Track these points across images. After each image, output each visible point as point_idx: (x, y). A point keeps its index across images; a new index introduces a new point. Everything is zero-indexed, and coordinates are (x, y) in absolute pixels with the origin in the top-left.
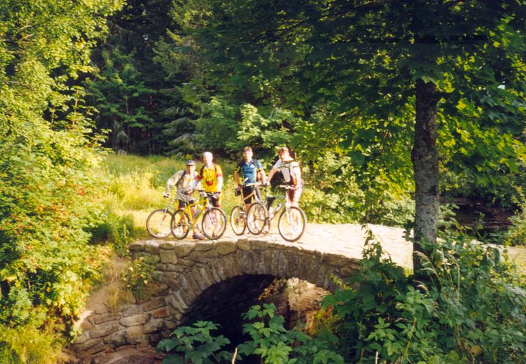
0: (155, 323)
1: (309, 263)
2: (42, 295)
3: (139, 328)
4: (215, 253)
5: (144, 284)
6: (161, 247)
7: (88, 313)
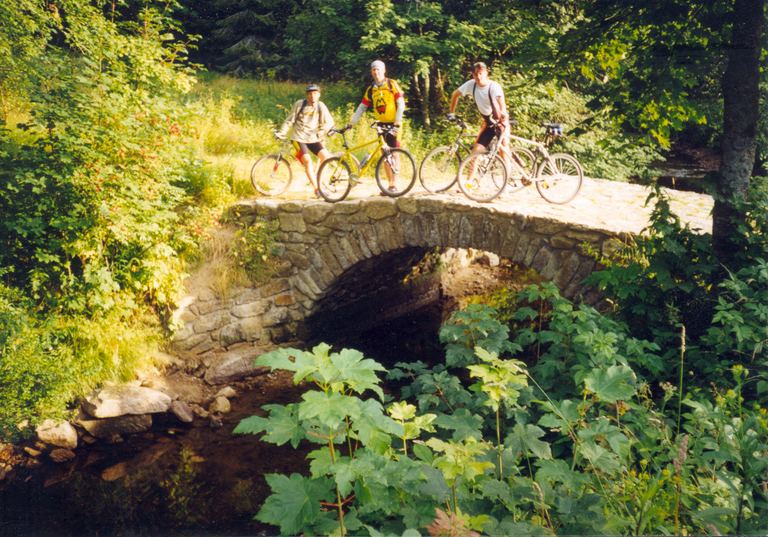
0: (277, 313)
1: (505, 231)
2: (128, 276)
3: (257, 320)
4: (364, 217)
5: (262, 261)
6: (280, 209)
7: (189, 300)
